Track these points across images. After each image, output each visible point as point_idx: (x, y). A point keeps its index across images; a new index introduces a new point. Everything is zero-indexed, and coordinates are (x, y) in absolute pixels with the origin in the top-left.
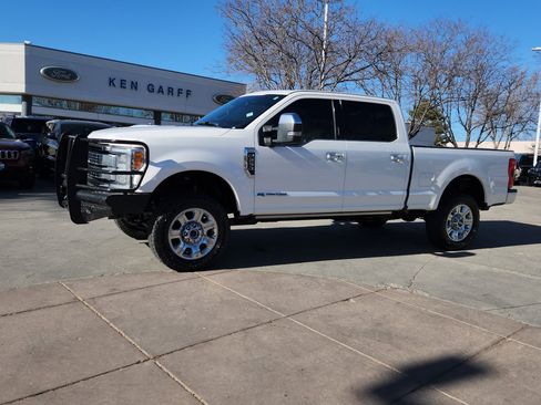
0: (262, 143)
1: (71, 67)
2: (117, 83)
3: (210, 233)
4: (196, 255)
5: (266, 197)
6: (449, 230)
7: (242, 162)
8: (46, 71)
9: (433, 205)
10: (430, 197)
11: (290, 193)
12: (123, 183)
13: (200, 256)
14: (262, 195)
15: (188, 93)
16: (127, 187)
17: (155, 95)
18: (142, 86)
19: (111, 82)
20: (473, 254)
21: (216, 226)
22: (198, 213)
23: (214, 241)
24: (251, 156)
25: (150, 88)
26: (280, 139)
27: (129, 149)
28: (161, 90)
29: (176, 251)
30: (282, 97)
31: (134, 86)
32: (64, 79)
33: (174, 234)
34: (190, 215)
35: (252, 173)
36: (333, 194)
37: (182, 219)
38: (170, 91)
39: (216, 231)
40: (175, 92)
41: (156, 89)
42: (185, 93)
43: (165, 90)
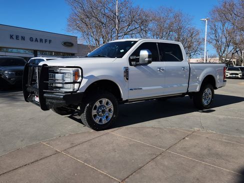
0: (131, 65)
2: (15, 37)
3: (110, 110)
4: (104, 121)
5: (134, 91)
6: (203, 100)
7: (123, 74)
9: (198, 89)
10: (197, 86)
12: (69, 88)
13: (106, 122)
14: (132, 90)
15: (50, 41)
16: (71, 90)
17: (34, 43)
19: (11, 37)
21: (112, 106)
22: (105, 100)
23: (112, 114)
24: (126, 71)
25: (31, 39)
26: (141, 62)
27: (71, 70)
28: (36, 40)
29: (96, 121)
30: (135, 42)
31: (23, 38)
33: (94, 112)
34: (101, 102)
35: (127, 79)
37: (97, 104)
38: (41, 40)
39: (112, 109)
40: (44, 41)
41: (34, 40)
42: (48, 41)
43: (39, 40)
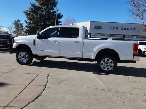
1: (100, 25)
2: (112, 28)
4: (24, 62)
8: (94, 27)
9: (93, 57)
11: (45, 50)
14: (38, 50)
15: (134, 29)
17: (123, 31)
18: (119, 29)
19: (110, 28)
20: (109, 75)
25: (122, 29)
28: (125, 29)
29: (20, 60)
31: (117, 28)
32: (98, 28)
33: (20, 57)
35: (35, 45)
36: (56, 51)
37: (21, 54)
38: (128, 29)
40: (130, 29)
41: (124, 29)
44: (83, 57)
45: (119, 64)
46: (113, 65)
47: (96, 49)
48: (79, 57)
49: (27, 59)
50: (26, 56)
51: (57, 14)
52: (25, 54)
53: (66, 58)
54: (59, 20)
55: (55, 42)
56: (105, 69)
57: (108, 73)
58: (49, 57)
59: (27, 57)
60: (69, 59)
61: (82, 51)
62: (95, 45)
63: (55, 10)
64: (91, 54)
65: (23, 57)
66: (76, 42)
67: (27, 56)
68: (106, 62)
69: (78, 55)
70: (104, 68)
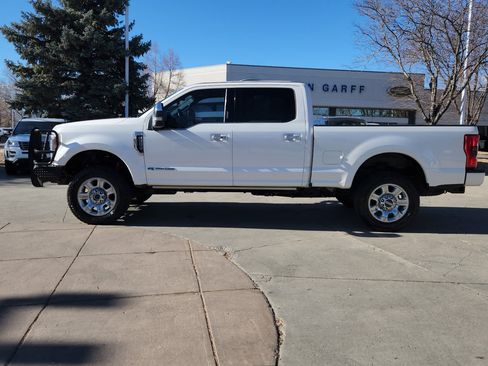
0: (149, 128)
5: (155, 171)
6: (373, 209)
7: (132, 143)
11: (178, 169)
13: (104, 214)
14: (152, 169)
15: (362, 88)
17: (329, 94)
18: (318, 87)
24: (140, 138)
25: (325, 88)
28: (335, 89)
29: (85, 209)
31: (311, 87)
34: (94, 183)
35: (142, 151)
36: (221, 170)
38: (344, 88)
40: (349, 89)
41: (331, 88)
42: (358, 89)
43: (339, 88)
44: (310, 184)
45: (426, 201)
46: (406, 202)
47: (355, 157)
48: (299, 185)
49: (114, 203)
50: (106, 194)
51: (131, 39)
52: (102, 187)
53: (245, 191)
54: (137, 60)
55: (217, 137)
56: (384, 219)
57: (393, 229)
58: (186, 191)
59: (112, 197)
60: (256, 192)
61: (309, 165)
62: (351, 143)
63: (121, 26)
64: (341, 174)
65: (97, 197)
66: (290, 136)
67: (110, 191)
68: (386, 194)
69: (296, 177)
70: (379, 214)
